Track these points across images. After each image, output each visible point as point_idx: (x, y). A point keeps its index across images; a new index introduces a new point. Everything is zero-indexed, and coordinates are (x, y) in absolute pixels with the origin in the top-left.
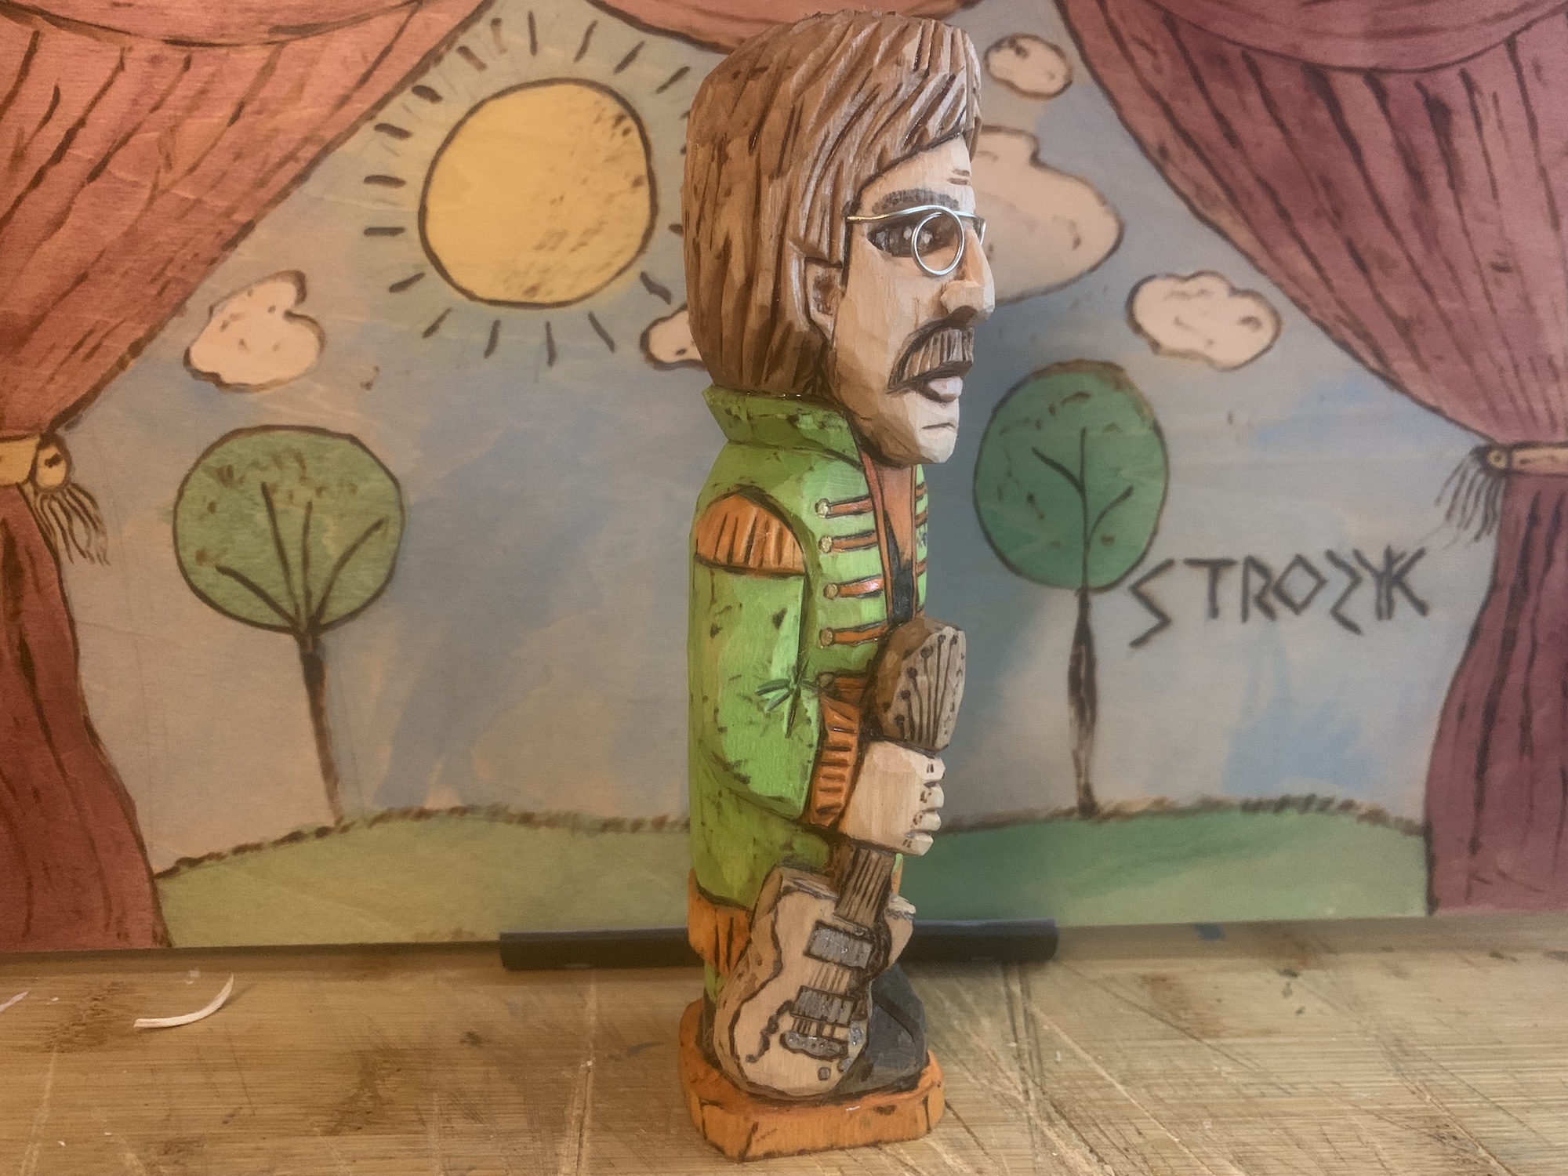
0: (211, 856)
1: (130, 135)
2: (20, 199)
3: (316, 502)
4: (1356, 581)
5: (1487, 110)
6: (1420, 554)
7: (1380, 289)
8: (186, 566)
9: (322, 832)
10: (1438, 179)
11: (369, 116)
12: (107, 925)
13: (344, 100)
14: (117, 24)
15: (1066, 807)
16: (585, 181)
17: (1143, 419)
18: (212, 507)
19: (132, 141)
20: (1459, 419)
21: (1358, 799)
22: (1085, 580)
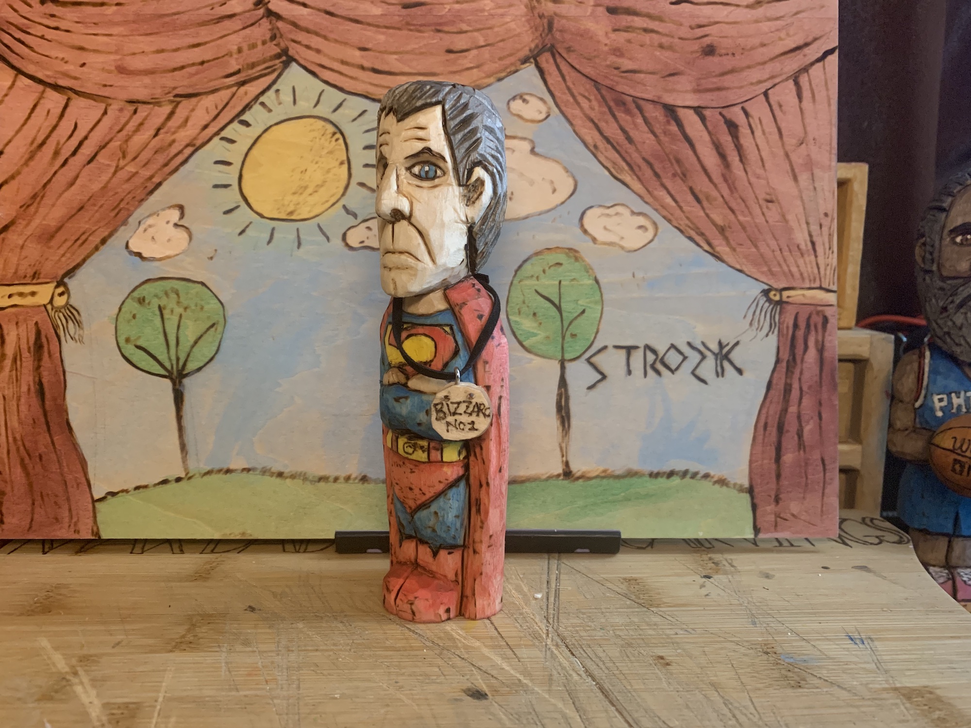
0: (123, 491)
1: (107, 143)
2: (55, 173)
3: (183, 313)
4: (704, 357)
5: (756, 126)
6: (737, 343)
7: (708, 211)
8: (121, 345)
9: (178, 480)
10: (733, 158)
11: (217, 133)
12: (70, 526)
13: (206, 127)
14: (104, 94)
15: (556, 473)
16: (317, 163)
17: (589, 276)
18: (134, 317)
19: (109, 146)
20: (753, 276)
21: (712, 473)
22: (563, 356)
